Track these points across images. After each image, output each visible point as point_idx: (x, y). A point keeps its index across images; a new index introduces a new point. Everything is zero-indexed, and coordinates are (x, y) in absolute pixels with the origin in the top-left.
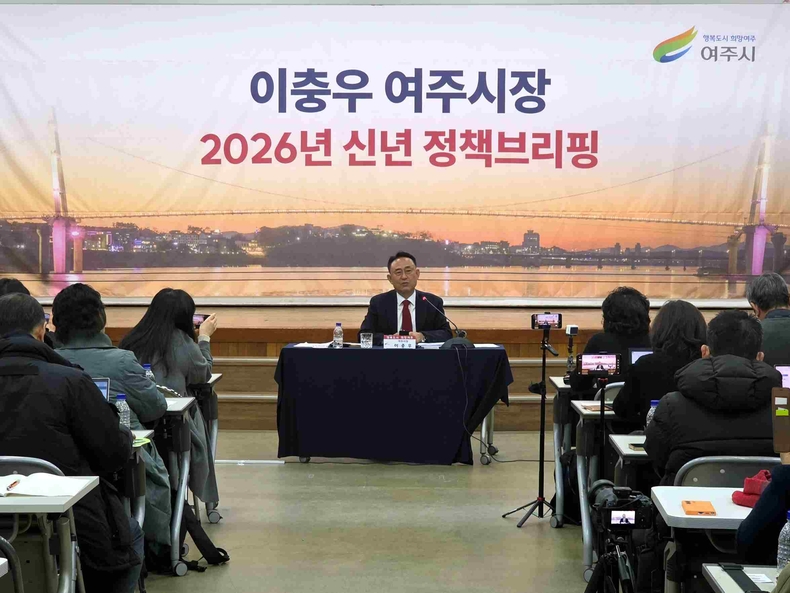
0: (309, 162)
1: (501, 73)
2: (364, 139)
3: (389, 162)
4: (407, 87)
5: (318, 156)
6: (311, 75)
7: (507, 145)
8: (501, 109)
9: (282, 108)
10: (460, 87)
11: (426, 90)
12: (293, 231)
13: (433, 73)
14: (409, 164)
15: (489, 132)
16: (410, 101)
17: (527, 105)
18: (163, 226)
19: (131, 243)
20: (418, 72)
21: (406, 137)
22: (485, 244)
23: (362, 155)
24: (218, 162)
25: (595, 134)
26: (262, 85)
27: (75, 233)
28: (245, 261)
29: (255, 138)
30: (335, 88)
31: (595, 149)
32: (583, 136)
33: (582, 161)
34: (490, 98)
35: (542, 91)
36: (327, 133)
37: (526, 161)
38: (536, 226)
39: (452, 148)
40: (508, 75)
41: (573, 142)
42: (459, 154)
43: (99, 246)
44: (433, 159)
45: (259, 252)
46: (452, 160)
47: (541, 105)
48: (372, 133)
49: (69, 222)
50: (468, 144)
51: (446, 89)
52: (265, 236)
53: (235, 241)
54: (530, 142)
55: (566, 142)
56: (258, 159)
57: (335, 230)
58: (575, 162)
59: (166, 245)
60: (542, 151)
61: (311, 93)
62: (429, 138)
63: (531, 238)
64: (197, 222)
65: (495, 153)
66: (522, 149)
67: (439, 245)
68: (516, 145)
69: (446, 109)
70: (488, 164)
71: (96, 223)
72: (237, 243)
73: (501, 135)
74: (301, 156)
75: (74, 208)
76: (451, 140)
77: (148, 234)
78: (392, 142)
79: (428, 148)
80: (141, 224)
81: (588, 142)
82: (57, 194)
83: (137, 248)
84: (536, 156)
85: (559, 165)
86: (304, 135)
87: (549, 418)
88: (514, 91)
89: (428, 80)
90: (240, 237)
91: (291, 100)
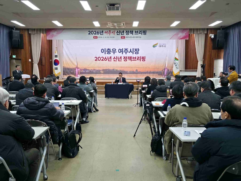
1: (133, 49)
2: (116, 58)
3: (119, 61)
4: (121, 51)
5: (110, 60)
6: (109, 49)
8: (133, 54)
9: (105, 54)
10: (128, 51)
12: (107, 70)
14: (121, 61)
15: (131, 57)
16: (121, 53)
17: (136, 53)
18: (90, 69)
19: (86, 71)
20: (122, 49)
21: (121, 57)
22: (131, 71)
23: (115, 60)
24: (97, 60)
25: (145, 57)
26: (103, 50)
27: (79, 70)
28: (101, 73)
29: (102, 57)
30: (112, 51)
31: (145, 59)
34: (132, 52)
35: (138, 51)
38: (137, 69)
41: (142, 58)
43: (82, 71)
44: (124, 60)
45: (102, 72)
46: (127, 60)
47: (138, 53)
49: (78, 68)
50: (129, 58)
51: (126, 51)
52: (103, 70)
54: (137, 58)
56: (102, 60)
58: (142, 60)
59: (90, 71)
61: (109, 52)
62: (124, 58)
64: (94, 68)
65: (132, 60)
67: (125, 71)
68: (135, 58)
69: (126, 54)
71: (81, 68)
73: (133, 57)
74: (108, 60)
75: (79, 66)
76: (127, 58)
77: (88, 70)
78: (119, 58)
82: (76, 65)
83: (87, 72)
84: (137, 60)
85: (140, 61)
86: (108, 57)
87: (139, 93)
88: (135, 51)
89: (124, 50)
90: (100, 70)
91: (106, 52)
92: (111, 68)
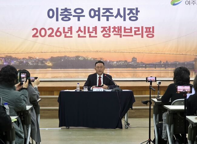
0: (66, 36)
1: (124, 9)
2: (82, 29)
3: (90, 36)
4: (95, 13)
5: (69, 35)
6: (66, 10)
7: (127, 31)
8: (125, 20)
9: (57, 20)
10: (112, 13)
11: (101, 14)
12: (61, 58)
13: (104, 9)
14: (96, 37)
15: (121, 27)
16: (97, 17)
17: (132, 19)
18: (20, 56)
19: (10, 62)
20: (99, 9)
21: (95, 29)
22: (120, 61)
23: (82, 34)
24: (38, 37)
25: (153, 27)
28: (46, 67)
29: (49, 29)
30: (73, 14)
31: (153, 32)
32: (150, 28)
33: (149, 36)
34: (121, 17)
35: (137, 14)
36: (71, 28)
37: (132, 36)
38: (136, 56)
39: (110, 32)
40: (126, 9)
41: (147, 30)
42: (112, 34)
43: (1, 63)
44: (104, 35)
45: (50, 64)
46: (110, 36)
47: (137, 19)
48: (85, 27)
52: (52, 59)
53: (43, 61)
54: (133, 30)
55: (145, 30)
56: (50, 36)
57: (73, 58)
58: (147, 36)
59: (22, 62)
60: (137, 33)
61: (66, 15)
62: (102, 29)
63: (134, 59)
64: (31, 55)
65: (123, 33)
66: (131, 32)
67: (106, 62)
68: (129, 31)
69: (108, 20)
70: (121, 37)
72: (44, 61)
73: (125, 28)
74: (63, 35)
76: (109, 29)
77: (16, 59)
78: (91, 30)
79: (102, 32)
80: (14, 56)
81: (151, 30)
83: (12, 63)
84: (135, 34)
85: (142, 37)
86: (64, 28)
89: (102, 11)
90: (44, 60)
91: (60, 17)
92: (72, 55)
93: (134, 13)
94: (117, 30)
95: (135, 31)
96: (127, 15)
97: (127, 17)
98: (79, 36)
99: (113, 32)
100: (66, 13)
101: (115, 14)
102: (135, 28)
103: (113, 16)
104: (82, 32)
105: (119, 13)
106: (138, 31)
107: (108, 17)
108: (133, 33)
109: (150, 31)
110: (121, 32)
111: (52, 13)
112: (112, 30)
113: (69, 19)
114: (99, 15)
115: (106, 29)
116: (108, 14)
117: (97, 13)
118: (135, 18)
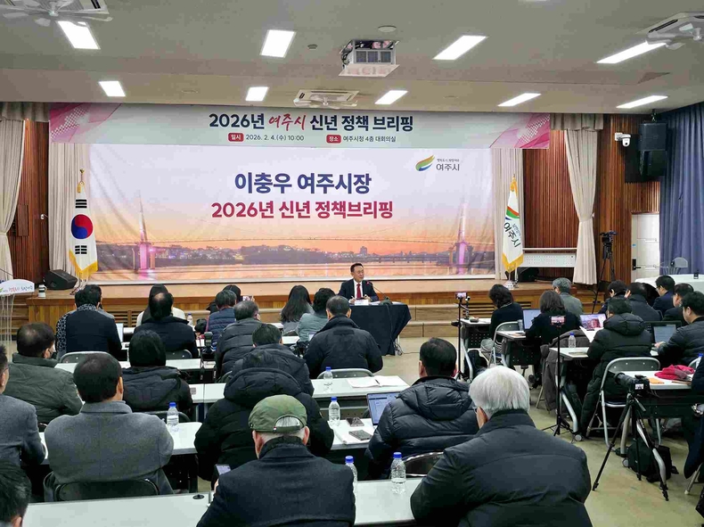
0: (263, 216)
1: (350, 175)
2: (288, 206)
3: (300, 216)
4: (307, 182)
6: (263, 176)
7: (353, 208)
8: (350, 192)
9: (250, 191)
10: (332, 182)
11: (316, 183)
12: (257, 248)
13: (319, 175)
14: (309, 217)
15: (344, 202)
16: (309, 188)
17: (361, 190)
18: (194, 246)
19: (179, 254)
20: (313, 175)
21: (307, 205)
22: (343, 253)
23: (288, 213)
24: (221, 216)
25: (391, 203)
27: (151, 250)
28: (234, 262)
29: (238, 205)
30: (274, 182)
31: (391, 210)
32: (386, 204)
33: (385, 215)
34: (345, 187)
35: (367, 184)
36: (271, 203)
37: (361, 215)
38: (366, 245)
39: (328, 210)
40: (353, 176)
41: (382, 207)
42: (331, 213)
43: (163, 256)
44: (319, 215)
45: (241, 258)
46: (328, 215)
47: (368, 190)
48: (292, 202)
49: (148, 245)
50: (335, 208)
52: (243, 250)
53: (229, 253)
54: (362, 206)
55: (378, 207)
56: (240, 215)
57: (276, 247)
58: (382, 215)
59: (197, 255)
60: (368, 211)
61: (263, 184)
62: (318, 206)
63: (364, 249)
64: (210, 244)
65: (347, 212)
66: (359, 210)
67: (322, 254)
68: (357, 208)
69: (325, 192)
70: (344, 217)
71: (161, 245)
72: (231, 254)
73: (350, 203)
74: (259, 213)
75: (151, 238)
76: (328, 206)
77: (187, 250)
78: (301, 207)
79: (317, 210)
80: (184, 245)
81: (388, 207)
82: (142, 231)
83: (182, 257)
84: (365, 213)
85: (375, 217)
86: (261, 204)
88: (355, 184)
89: (317, 179)
90: (231, 251)
91: (254, 188)
92: (274, 244)
93: (363, 182)
94: (338, 206)
95: (365, 209)
96: (353, 185)
97: (354, 188)
98: (283, 216)
99: (333, 210)
100: (263, 181)
101: (336, 183)
102: (365, 204)
103: (333, 186)
104: (287, 209)
105: (341, 182)
106: (370, 209)
107: (325, 187)
108: (362, 212)
109: (386, 209)
110: (344, 210)
111: (242, 181)
112: (331, 207)
113: (269, 190)
114: (312, 185)
115: (323, 206)
116: (325, 182)
117: (309, 182)
118: (364, 190)
